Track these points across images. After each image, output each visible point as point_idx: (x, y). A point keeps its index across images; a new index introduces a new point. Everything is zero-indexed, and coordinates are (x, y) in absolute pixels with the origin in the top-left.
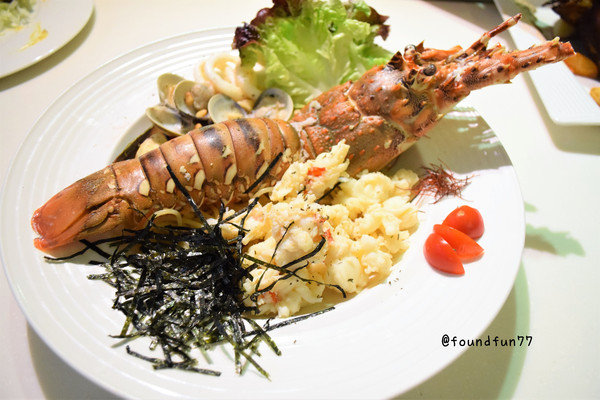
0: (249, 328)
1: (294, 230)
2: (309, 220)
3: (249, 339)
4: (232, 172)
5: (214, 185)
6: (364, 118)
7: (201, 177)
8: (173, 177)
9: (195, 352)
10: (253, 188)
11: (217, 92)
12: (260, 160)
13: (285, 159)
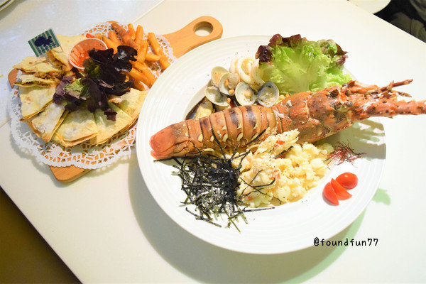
0: (236, 209)
1: (262, 173)
2: (269, 171)
3: (235, 214)
4: (241, 136)
5: (231, 141)
6: (310, 119)
7: (226, 137)
8: (214, 134)
9: (212, 216)
10: (250, 144)
11: (241, 80)
12: (255, 132)
13: (266, 132)
